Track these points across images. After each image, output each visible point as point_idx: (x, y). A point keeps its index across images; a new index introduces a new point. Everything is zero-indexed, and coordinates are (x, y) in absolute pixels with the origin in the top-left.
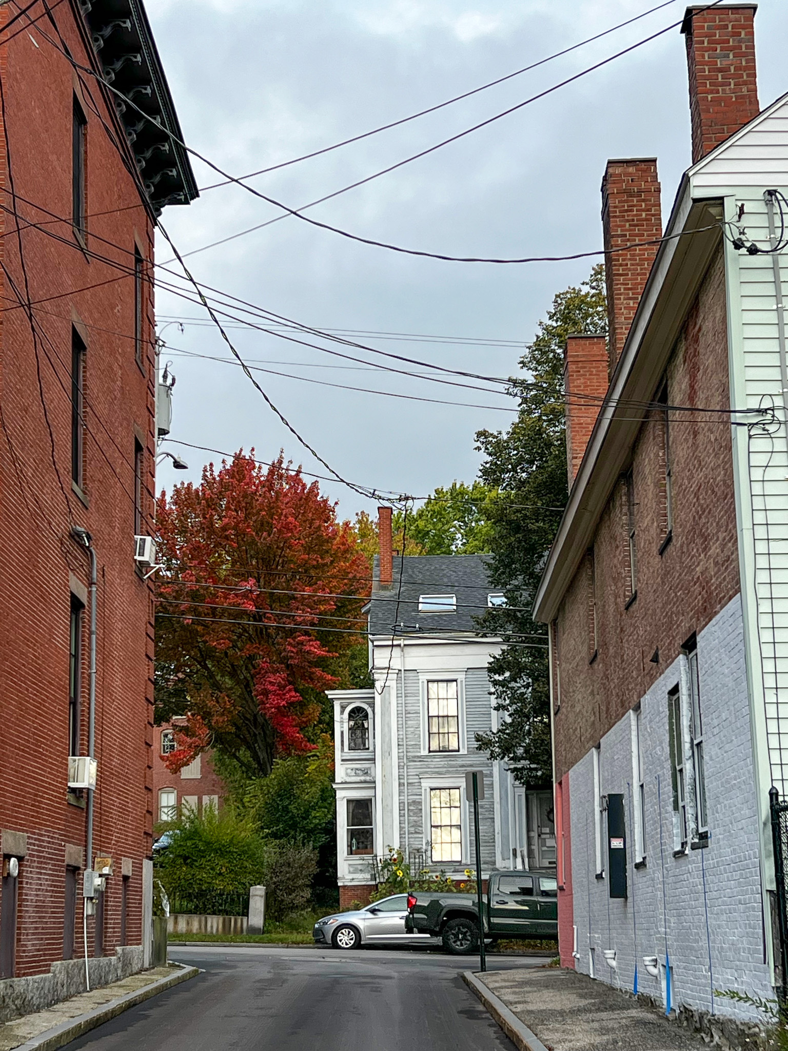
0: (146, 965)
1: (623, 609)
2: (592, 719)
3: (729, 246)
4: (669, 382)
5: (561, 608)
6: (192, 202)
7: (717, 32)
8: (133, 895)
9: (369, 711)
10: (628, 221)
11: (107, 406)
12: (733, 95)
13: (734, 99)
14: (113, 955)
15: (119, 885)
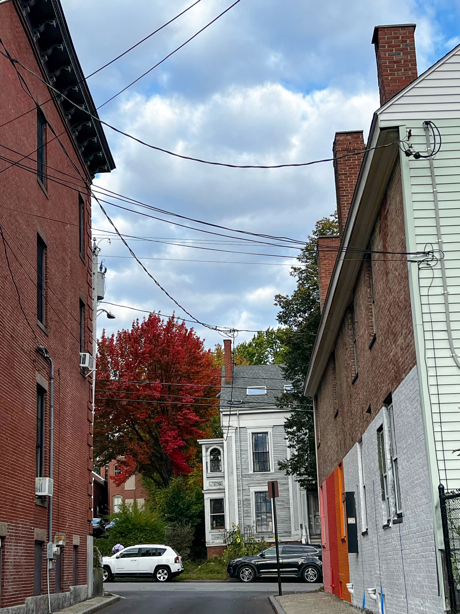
0: (90, 595)
1: (351, 384)
2: (337, 449)
3: (403, 155)
4: (372, 247)
5: (319, 388)
6: (112, 171)
7: (393, 40)
8: (81, 556)
9: (221, 450)
10: (348, 166)
11: (61, 280)
12: (404, 76)
13: (404, 79)
14: (68, 591)
15: (71, 551)
